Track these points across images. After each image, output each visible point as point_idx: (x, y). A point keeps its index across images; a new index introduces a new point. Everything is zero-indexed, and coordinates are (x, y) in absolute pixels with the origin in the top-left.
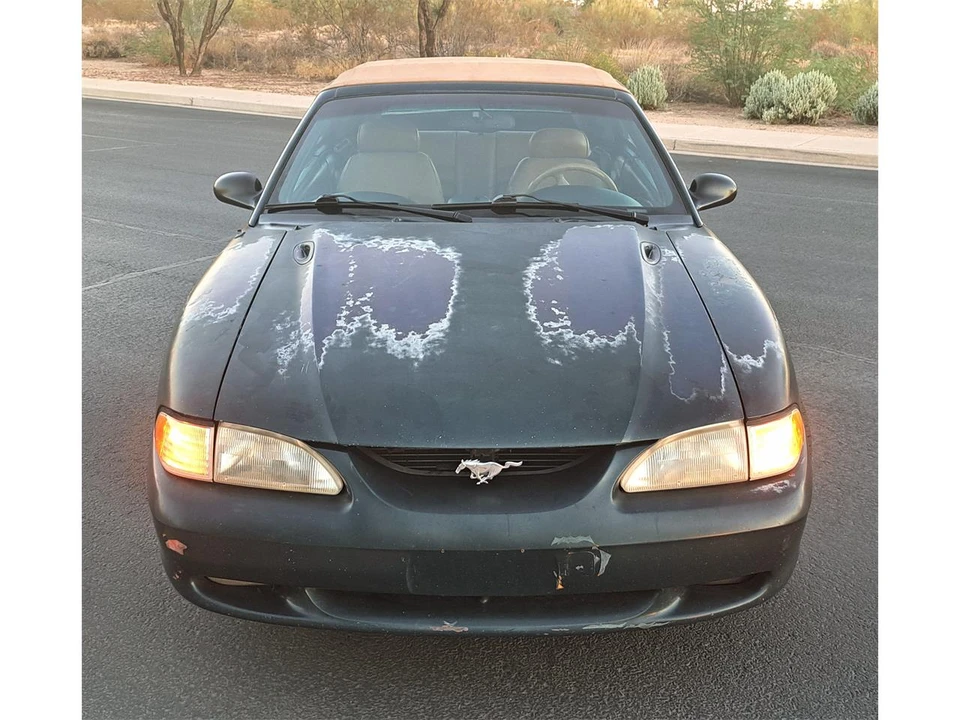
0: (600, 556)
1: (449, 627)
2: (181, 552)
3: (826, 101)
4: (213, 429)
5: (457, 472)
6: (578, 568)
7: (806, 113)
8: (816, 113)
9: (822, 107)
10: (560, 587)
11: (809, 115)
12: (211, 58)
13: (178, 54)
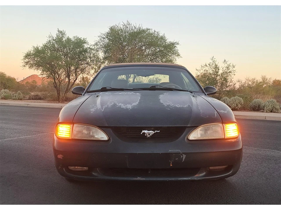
0: (183, 156)
1: (139, 178)
2: (62, 158)
3: (241, 104)
4: (72, 125)
5: (141, 134)
6: (176, 159)
7: (235, 107)
8: (238, 108)
9: (240, 106)
10: (171, 165)
11: (236, 108)
12: (67, 99)
13: (58, 97)
